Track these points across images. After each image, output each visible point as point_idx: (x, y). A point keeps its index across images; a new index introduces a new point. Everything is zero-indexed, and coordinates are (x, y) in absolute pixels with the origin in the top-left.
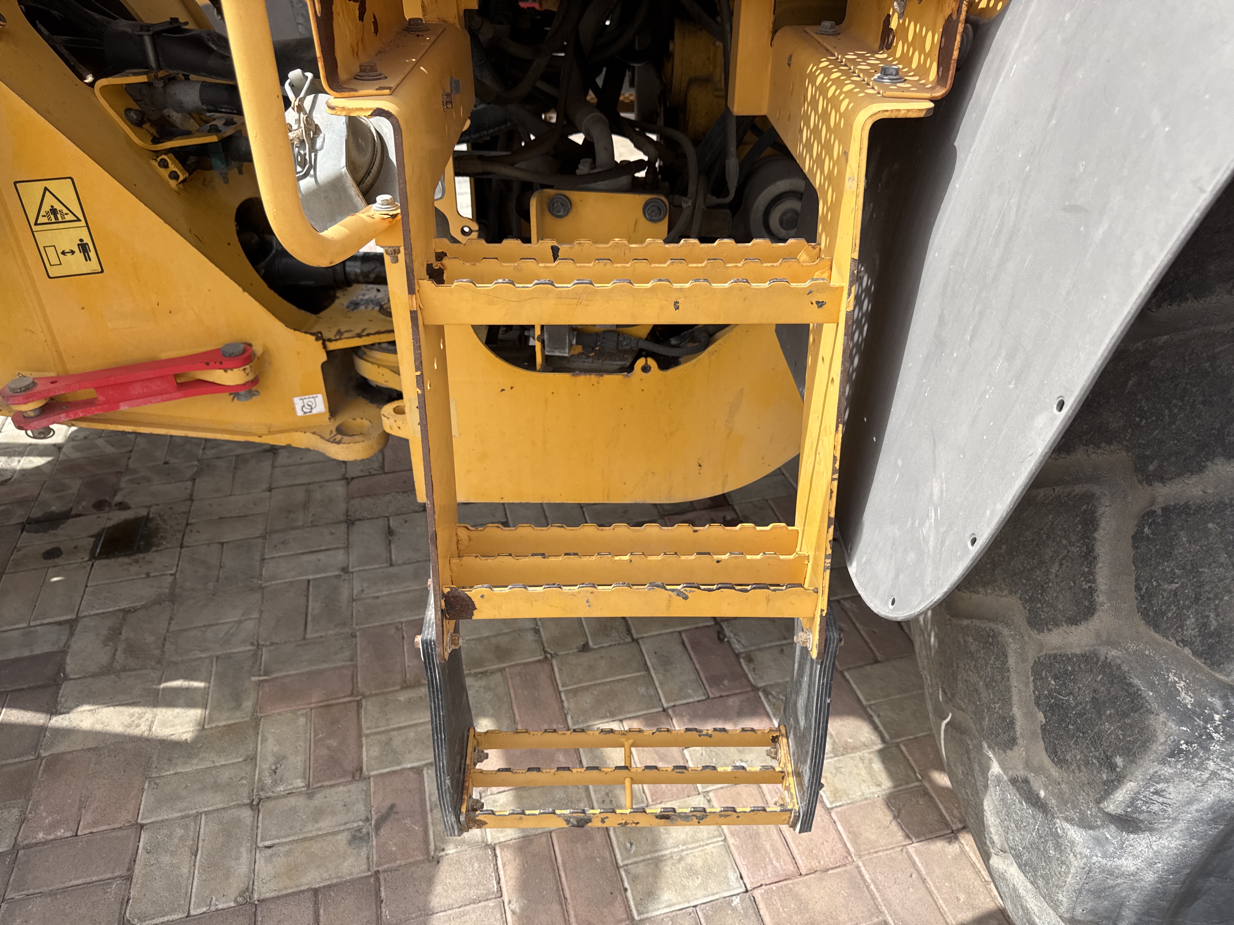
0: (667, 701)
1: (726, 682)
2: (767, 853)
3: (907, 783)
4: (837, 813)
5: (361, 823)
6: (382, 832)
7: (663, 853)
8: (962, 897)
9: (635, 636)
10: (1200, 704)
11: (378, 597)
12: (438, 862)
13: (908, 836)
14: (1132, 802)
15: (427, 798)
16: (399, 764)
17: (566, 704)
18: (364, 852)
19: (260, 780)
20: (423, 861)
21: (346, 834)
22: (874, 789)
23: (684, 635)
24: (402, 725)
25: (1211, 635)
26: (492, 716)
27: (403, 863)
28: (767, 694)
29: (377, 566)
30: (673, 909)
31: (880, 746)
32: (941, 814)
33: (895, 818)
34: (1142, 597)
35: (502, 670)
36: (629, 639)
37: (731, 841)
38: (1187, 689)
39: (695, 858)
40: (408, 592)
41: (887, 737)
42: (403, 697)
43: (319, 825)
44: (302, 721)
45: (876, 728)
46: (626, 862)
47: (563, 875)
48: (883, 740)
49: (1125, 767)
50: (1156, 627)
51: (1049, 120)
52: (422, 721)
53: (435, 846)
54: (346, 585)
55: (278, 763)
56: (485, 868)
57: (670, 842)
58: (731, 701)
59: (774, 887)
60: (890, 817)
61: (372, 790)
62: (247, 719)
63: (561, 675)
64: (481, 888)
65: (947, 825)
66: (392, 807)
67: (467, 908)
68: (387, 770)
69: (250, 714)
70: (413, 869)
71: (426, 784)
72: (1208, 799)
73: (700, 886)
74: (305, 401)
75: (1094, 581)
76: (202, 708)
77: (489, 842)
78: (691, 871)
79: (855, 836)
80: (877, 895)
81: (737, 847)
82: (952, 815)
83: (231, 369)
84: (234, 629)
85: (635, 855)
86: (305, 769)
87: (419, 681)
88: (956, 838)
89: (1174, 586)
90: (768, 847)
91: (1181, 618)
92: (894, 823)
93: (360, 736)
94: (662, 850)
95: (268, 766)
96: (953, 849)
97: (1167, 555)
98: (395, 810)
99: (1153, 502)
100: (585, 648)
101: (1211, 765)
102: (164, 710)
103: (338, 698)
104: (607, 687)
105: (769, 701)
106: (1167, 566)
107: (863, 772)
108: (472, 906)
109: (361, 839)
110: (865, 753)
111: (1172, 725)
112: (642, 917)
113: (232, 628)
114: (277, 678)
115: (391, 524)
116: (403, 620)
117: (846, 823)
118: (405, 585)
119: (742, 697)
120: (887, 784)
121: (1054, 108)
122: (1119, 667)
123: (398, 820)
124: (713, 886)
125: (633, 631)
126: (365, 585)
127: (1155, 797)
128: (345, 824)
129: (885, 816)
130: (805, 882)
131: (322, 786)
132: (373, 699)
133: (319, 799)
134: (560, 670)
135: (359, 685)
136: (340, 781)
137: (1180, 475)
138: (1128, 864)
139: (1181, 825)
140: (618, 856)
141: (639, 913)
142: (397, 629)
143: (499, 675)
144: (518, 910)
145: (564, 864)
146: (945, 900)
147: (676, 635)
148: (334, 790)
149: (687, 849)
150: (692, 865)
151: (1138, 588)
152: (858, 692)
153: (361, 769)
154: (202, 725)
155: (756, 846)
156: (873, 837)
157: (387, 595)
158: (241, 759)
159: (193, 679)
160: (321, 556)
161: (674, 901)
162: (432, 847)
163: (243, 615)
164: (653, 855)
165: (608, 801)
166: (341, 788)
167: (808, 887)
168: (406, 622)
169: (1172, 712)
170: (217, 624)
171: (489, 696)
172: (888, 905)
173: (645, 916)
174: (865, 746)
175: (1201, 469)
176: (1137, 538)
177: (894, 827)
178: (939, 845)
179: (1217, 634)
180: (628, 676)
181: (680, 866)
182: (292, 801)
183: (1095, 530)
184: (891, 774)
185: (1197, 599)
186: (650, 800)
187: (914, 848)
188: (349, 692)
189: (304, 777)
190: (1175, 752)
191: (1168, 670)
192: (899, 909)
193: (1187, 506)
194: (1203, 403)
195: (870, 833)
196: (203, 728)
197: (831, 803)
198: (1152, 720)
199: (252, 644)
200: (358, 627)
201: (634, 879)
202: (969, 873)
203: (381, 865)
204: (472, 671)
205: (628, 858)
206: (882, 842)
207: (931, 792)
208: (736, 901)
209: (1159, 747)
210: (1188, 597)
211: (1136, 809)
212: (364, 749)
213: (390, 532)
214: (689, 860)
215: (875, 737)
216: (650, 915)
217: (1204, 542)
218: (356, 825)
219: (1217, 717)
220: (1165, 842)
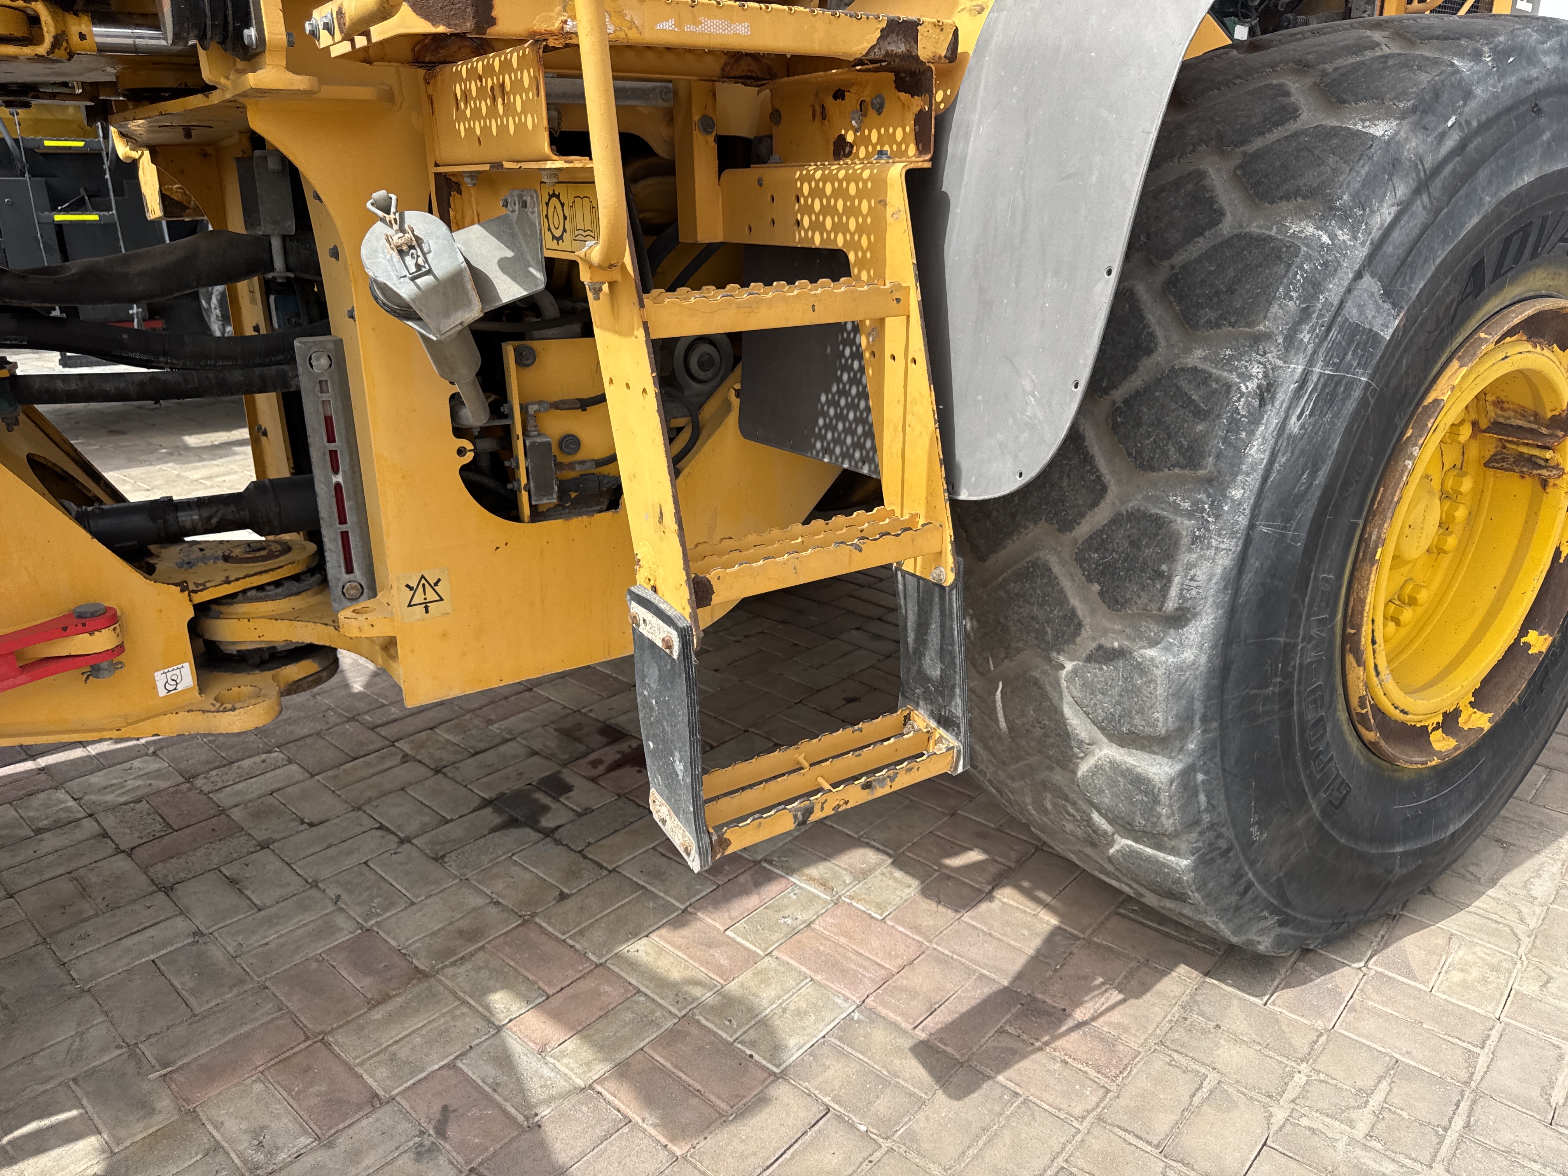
0: (682, 903)
1: (726, 868)
2: (855, 971)
3: (930, 876)
4: (891, 919)
5: (417, 1139)
6: (450, 1133)
7: (764, 1014)
8: (1026, 933)
9: (610, 868)
10: (1195, 503)
11: (267, 944)
12: (540, 1126)
13: (956, 911)
14: (1181, 596)
15: (481, 1084)
16: (423, 1070)
17: (578, 947)
18: (442, 1160)
19: (245, 1162)
20: (520, 1135)
21: (406, 1156)
22: (907, 891)
23: (659, 849)
24: (397, 1038)
25: (1187, 451)
26: (502, 988)
27: (498, 1146)
28: (770, 862)
29: (241, 917)
30: (805, 1048)
31: (890, 861)
32: (971, 886)
33: (939, 902)
34: (1135, 458)
35: (482, 948)
36: (605, 873)
37: (818, 978)
38: (1183, 500)
39: (796, 1002)
40: (304, 925)
41: (891, 852)
42: (377, 1015)
43: (364, 1165)
44: (259, 1087)
45: (878, 849)
46: (735, 1037)
47: (681, 1074)
48: (890, 856)
49: (1169, 569)
50: (1152, 469)
51: (1027, 142)
52: (420, 1025)
53: (525, 1116)
54: (214, 948)
55: (258, 1135)
56: (596, 1106)
57: (765, 1002)
58: (741, 879)
59: (880, 991)
60: (934, 905)
61: (407, 1106)
62: (176, 1117)
63: (554, 927)
64: (605, 1123)
65: (980, 891)
66: (445, 1108)
67: (603, 1145)
68: (412, 1082)
69: (175, 1112)
70: (515, 1145)
71: (470, 1073)
72: (1219, 570)
73: (816, 1021)
74: (169, 675)
75: (1098, 471)
76: (94, 1134)
77: (582, 1085)
78: (800, 1014)
79: (917, 929)
80: (963, 960)
81: (826, 979)
82: (978, 882)
83: (99, 630)
84: (77, 1043)
85: (740, 1026)
86: (301, 1125)
87: (387, 995)
88: (993, 897)
89: (1152, 439)
90: (852, 966)
91: (1165, 453)
92: (940, 907)
93: (351, 1069)
94: (760, 1013)
95: (246, 1145)
96: (995, 905)
97: (1139, 425)
98: (451, 1109)
99: (1114, 403)
100: (563, 897)
101: (1214, 542)
102: (32, 1161)
103: (292, 1048)
104: (612, 917)
105: (775, 866)
106: (1142, 431)
107: (890, 883)
108: (605, 1143)
109: (429, 1151)
110: (882, 869)
111: (1186, 522)
112: (782, 1067)
113: (72, 1044)
114: (187, 1064)
115: (227, 874)
116: (320, 951)
117: (902, 923)
118: (295, 921)
119: (749, 872)
120: (915, 883)
121: (1028, 135)
122: (1139, 510)
123: (463, 1115)
124: (828, 1016)
125: (605, 864)
126: (240, 939)
127: (1192, 583)
128: (397, 1148)
129: (928, 905)
130: (901, 977)
131: (337, 1132)
132: (340, 1030)
133: (343, 1143)
134: (549, 923)
135: (310, 1026)
136: (358, 1116)
137: (1124, 378)
138: (1188, 655)
139: (1210, 600)
140: (724, 1035)
141: (778, 1066)
142: (317, 961)
143: (481, 953)
144: (656, 1121)
145: (676, 1066)
146: (1015, 940)
147: (651, 851)
148: (355, 1128)
149: (784, 1001)
150: (798, 1010)
151: (1130, 455)
152: (845, 830)
153: (377, 1095)
154: (108, 1151)
155: (842, 971)
156: (932, 923)
157: (278, 937)
158: (200, 1156)
159: (51, 1114)
160: (152, 932)
161: (802, 1042)
162: (520, 1118)
163: (79, 1024)
164: (757, 1019)
165: (681, 999)
166: (365, 1122)
167: (907, 979)
168: (324, 952)
169: (1182, 516)
170: (42, 1050)
171: (484, 974)
172: (976, 962)
173: (784, 1065)
174: (880, 865)
175: (1136, 369)
176: (1115, 428)
177: (941, 908)
178: (984, 907)
179: (1190, 447)
180: (627, 900)
181: (788, 1015)
182: (308, 1161)
183: (1084, 441)
184: (913, 875)
185: (1169, 436)
186: (722, 981)
187: (967, 917)
188: (303, 1038)
189: (306, 1133)
190: (1195, 540)
191: (1168, 496)
192: (986, 961)
193: (1137, 392)
194: (1118, 334)
195: (926, 922)
196: (113, 1154)
197: (881, 915)
198: (1174, 526)
199: (118, 1047)
200: (263, 978)
201: (753, 1044)
202: (1018, 914)
203: (472, 1161)
204: (447, 963)
205: (735, 1032)
206: (940, 923)
207: (952, 874)
208: (856, 1015)
209: (1185, 541)
210: (1163, 439)
211: (1186, 600)
212: (365, 1077)
213: (233, 882)
214: (792, 1007)
215: (882, 856)
216: (788, 1063)
217: (1158, 405)
218: (411, 1144)
219: (1206, 506)
220: (1204, 622)
